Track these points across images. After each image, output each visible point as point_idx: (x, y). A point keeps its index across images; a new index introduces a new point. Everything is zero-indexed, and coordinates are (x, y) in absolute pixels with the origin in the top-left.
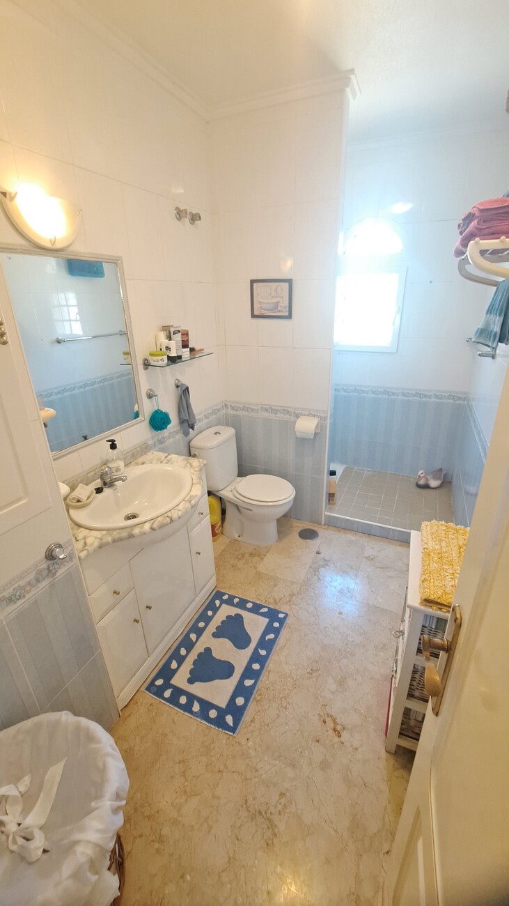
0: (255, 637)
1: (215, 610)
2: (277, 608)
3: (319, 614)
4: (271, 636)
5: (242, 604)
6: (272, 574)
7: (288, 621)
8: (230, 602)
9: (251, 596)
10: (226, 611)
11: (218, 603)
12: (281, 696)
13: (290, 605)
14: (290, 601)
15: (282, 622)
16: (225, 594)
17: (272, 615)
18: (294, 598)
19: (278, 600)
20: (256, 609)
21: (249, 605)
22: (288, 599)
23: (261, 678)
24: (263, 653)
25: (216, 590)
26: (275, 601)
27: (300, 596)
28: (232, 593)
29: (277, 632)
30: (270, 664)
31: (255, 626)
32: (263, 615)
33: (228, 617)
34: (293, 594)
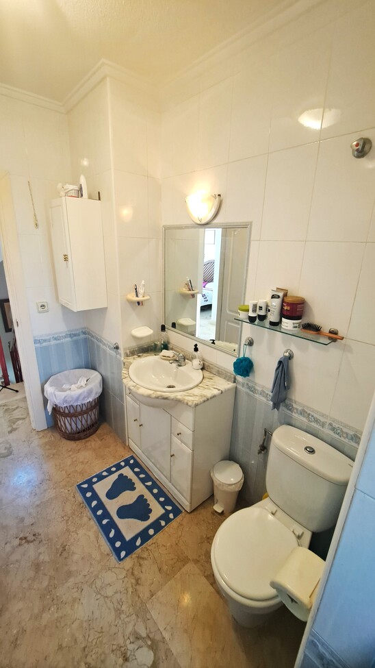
0: (121, 523)
1: (163, 504)
2: (134, 555)
3: (99, 596)
4: (112, 534)
5: (157, 526)
6: (178, 576)
7: (113, 558)
8: (165, 517)
9: (160, 538)
10: (157, 511)
11: (169, 508)
12: (71, 518)
13: (128, 571)
14: (133, 574)
15: (117, 552)
16: (175, 516)
17: (130, 547)
18: (134, 581)
19: (142, 562)
20: (144, 536)
21: (151, 532)
22: (136, 573)
23: (90, 512)
24: (105, 522)
25: (183, 511)
26: (143, 558)
27: (130, 590)
28: (174, 524)
29: (112, 542)
30: (93, 523)
31: (130, 528)
32: (134, 539)
33: (150, 511)
34: (137, 583)
